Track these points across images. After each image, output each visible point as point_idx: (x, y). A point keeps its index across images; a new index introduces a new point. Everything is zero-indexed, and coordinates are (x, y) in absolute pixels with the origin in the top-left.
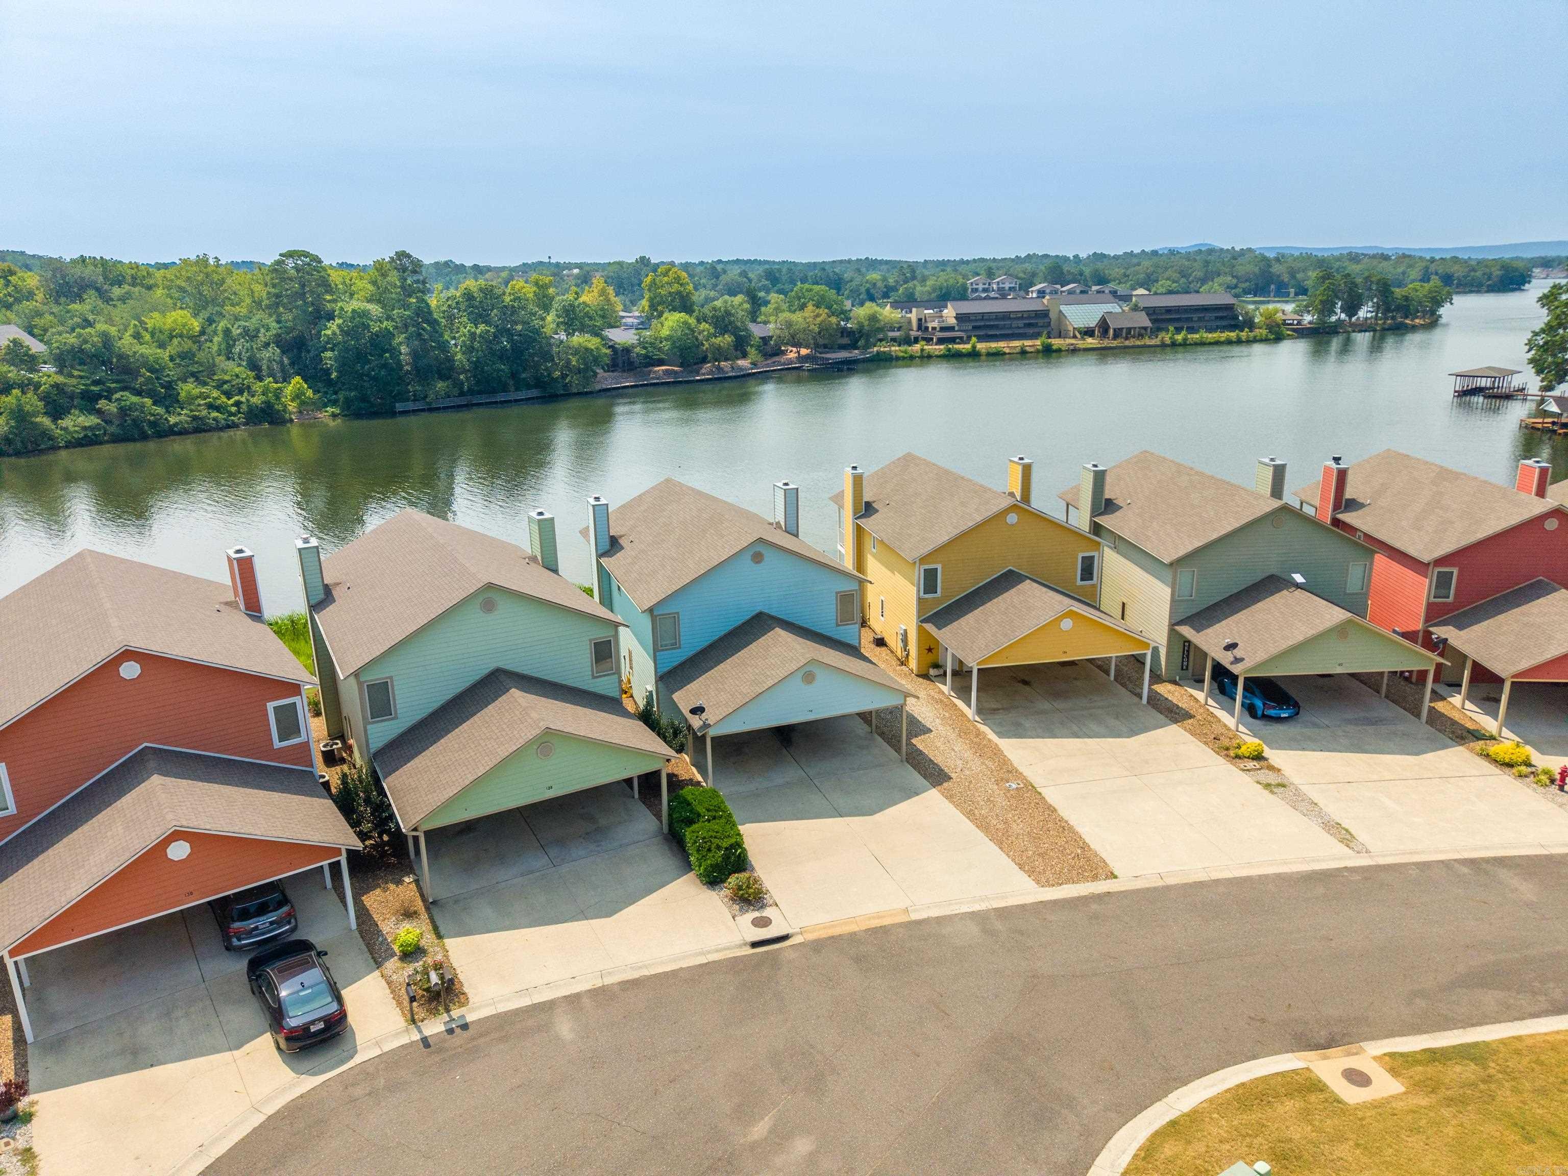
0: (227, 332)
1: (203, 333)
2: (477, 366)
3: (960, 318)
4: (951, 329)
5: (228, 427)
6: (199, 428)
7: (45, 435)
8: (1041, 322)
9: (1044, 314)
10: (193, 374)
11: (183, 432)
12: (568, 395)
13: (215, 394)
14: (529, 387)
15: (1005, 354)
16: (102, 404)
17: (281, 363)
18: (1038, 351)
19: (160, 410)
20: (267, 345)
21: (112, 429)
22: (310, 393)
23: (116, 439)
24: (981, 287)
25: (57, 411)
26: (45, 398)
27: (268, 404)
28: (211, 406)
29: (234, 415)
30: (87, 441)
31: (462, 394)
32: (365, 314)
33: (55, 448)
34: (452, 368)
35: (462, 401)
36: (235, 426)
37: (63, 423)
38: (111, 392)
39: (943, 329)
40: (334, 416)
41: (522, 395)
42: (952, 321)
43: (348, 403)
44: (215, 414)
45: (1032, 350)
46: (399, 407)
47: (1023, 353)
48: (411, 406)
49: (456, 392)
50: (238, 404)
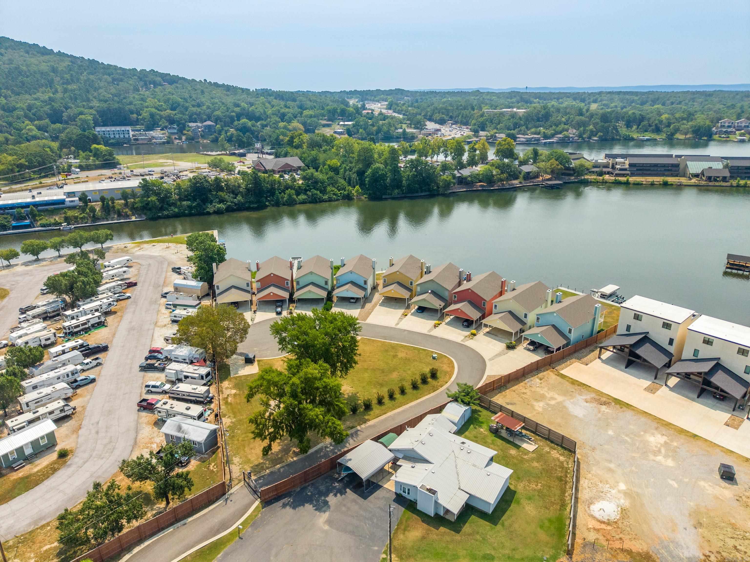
0: (345, 168)
1: (340, 166)
2: (409, 185)
3: (630, 165)
4: (625, 170)
5: (337, 200)
6: (330, 200)
7: (294, 200)
8: (674, 169)
9: (677, 166)
10: (332, 184)
11: (326, 201)
12: (438, 195)
13: (336, 190)
14: (425, 191)
15: (642, 184)
16: (308, 192)
17: (356, 179)
18: (660, 184)
19: (321, 195)
20: (354, 173)
21: (309, 199)
22: (360, 191)
23: (310, 202)
24: (727, 124)
25: (298, 194)
26: (296, 191)
27: (348, 194)
28: (334, 194)
29: (339, 196)
30: (303, 202)
31: (403, 193)
32: (379, 168)
33: (296, 204)
34: (401, 185)
35: (403, 195)
36: (339, 200)
37: (299, 197)
38: (311, 189)
39: (621, 170)
40: (366, 198)
41: (423, 194)
42: (627, 166)
43: (370, 195)
44: (334, 197)
45: (658, 183)
46: (384, 197)
47: (652, 184)
48: (387, 197)
49: (401, 193)
50: (341, 193)
